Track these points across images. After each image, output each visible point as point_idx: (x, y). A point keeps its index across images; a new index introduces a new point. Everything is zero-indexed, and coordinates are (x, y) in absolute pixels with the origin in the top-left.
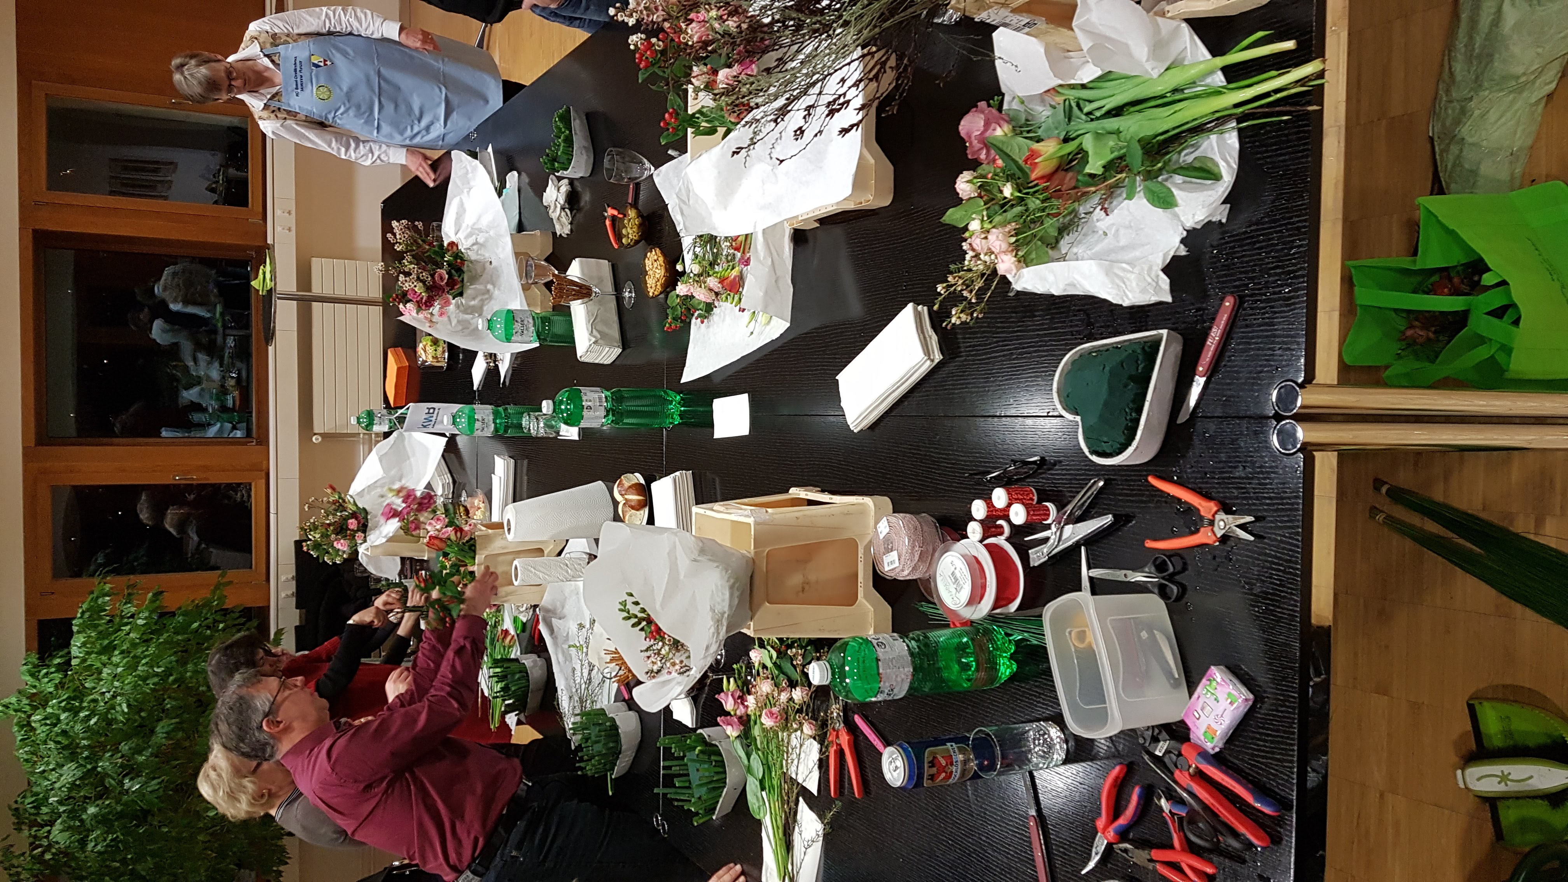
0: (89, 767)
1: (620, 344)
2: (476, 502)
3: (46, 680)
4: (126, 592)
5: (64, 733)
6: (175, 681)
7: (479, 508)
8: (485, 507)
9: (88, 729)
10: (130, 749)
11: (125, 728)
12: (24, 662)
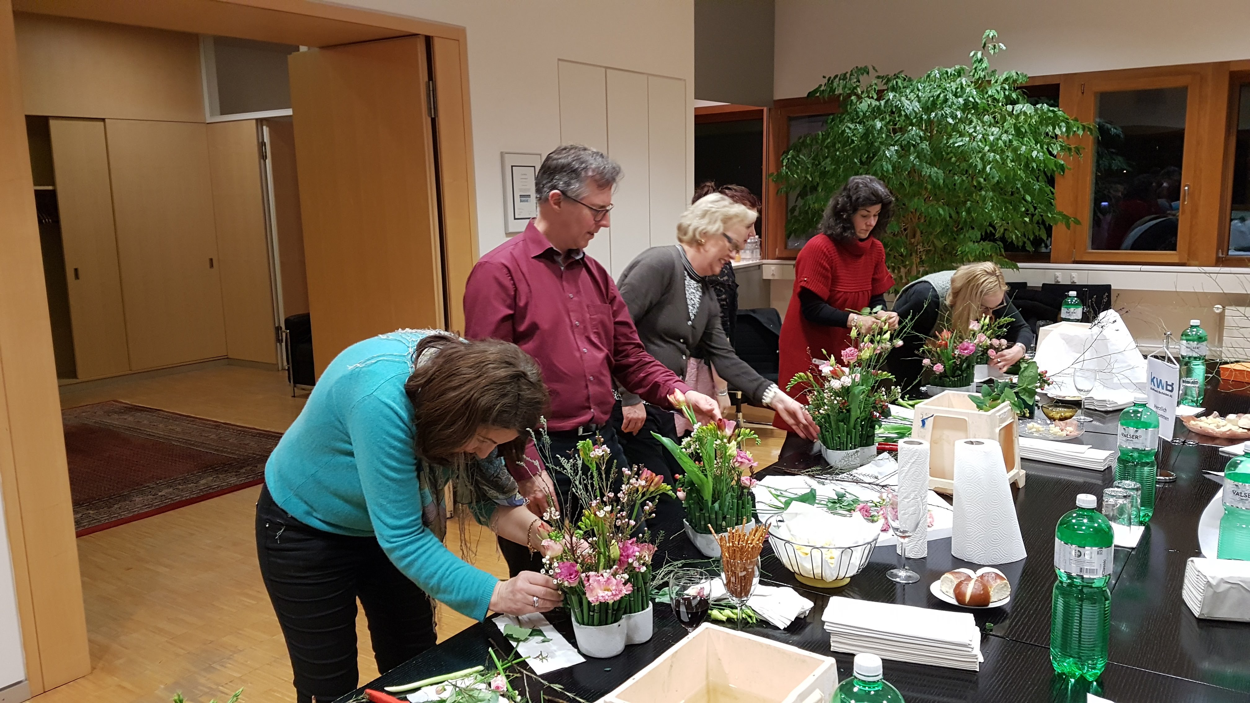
0: (914, 121)
1: (1205, 616)
2: (1070, 429)
3: (999, 89)
4: (1072, 146)
5: (946, 100)
6: (979, 183)
7: (1062, 430)
8: (1060, 436)
9: (945, 117)
10: (923, 148)
11: (942, 145)
12: (1019, 73)
